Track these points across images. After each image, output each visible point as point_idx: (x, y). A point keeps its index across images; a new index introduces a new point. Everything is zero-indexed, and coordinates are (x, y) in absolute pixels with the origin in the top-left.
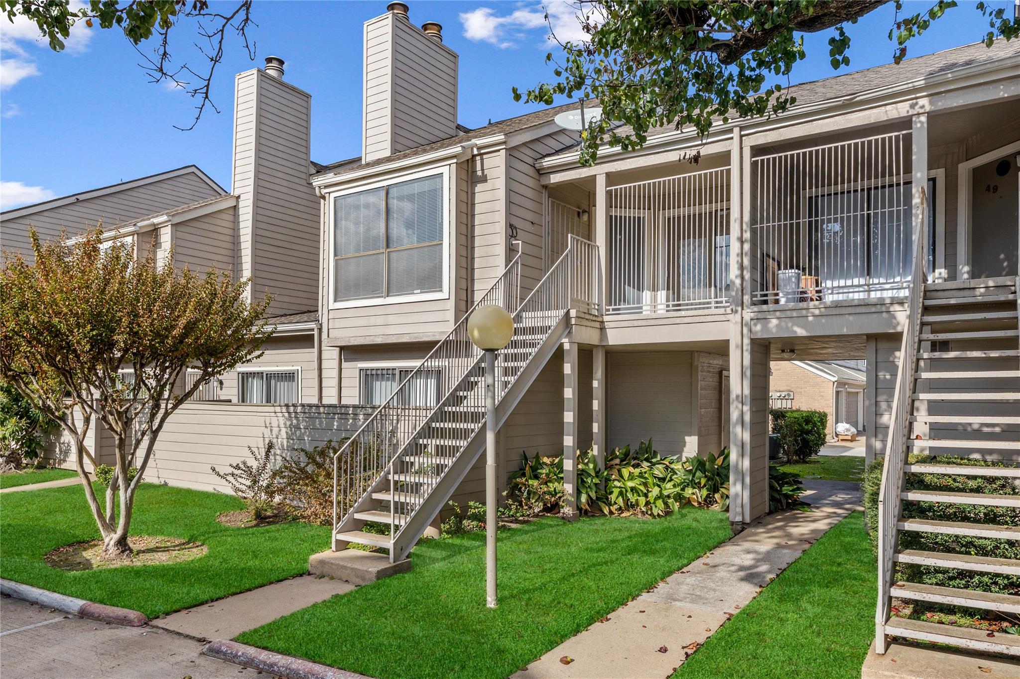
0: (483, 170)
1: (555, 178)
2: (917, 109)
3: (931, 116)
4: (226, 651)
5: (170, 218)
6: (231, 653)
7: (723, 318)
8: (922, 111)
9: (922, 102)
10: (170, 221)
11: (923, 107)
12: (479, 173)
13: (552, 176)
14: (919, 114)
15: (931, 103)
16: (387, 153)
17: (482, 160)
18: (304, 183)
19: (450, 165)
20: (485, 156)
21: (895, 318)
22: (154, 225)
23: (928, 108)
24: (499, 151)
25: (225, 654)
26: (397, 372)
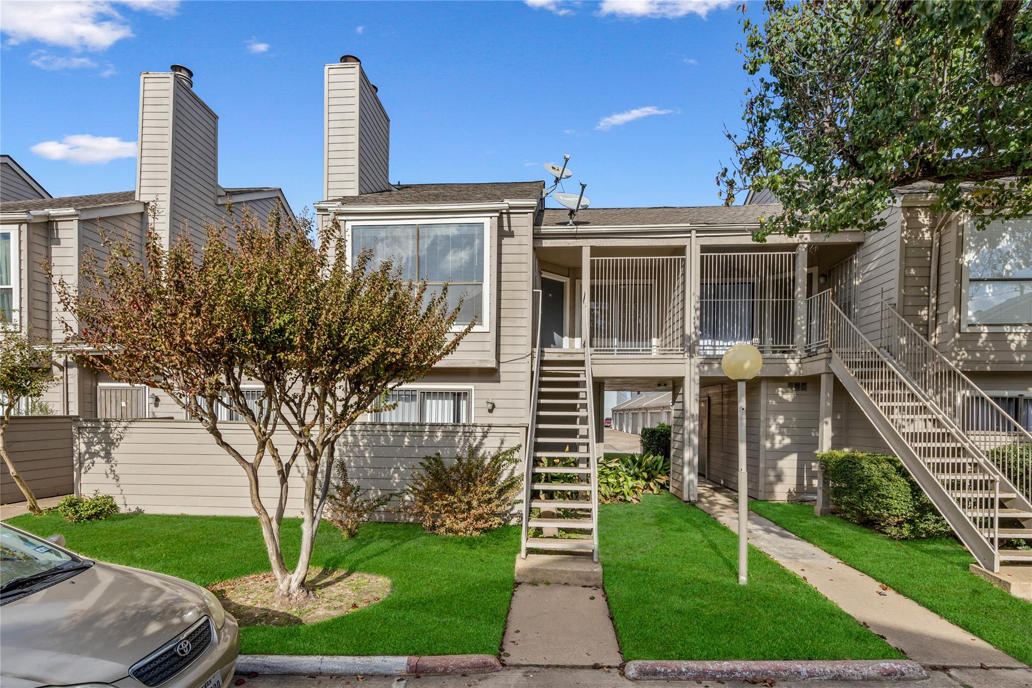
0: (509, 226)
1: (546, 243)
2: (803, 240)
3: (809, 245)
4: (665, 670)
5: (79, 213)
6: (673, 671)
7: (681, 361)
8: (806, 241)
9: (806, 236)
10: (77, 215)
11: (806, 239)
12: (506, 229)
13: (544, 241)
14: (804, 243)
15: (811, 238)
16: (355, 193)
17: (509, 218)
18: (213, 203)
19: (491, 217)
20: (511, 216)
21: (789, 367)
22: (48, 216)
23: (809, 240)
24: (527, 213)
25: (665, 674)
26: (418, 394)
